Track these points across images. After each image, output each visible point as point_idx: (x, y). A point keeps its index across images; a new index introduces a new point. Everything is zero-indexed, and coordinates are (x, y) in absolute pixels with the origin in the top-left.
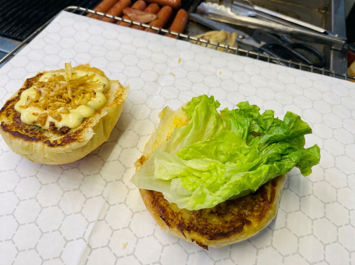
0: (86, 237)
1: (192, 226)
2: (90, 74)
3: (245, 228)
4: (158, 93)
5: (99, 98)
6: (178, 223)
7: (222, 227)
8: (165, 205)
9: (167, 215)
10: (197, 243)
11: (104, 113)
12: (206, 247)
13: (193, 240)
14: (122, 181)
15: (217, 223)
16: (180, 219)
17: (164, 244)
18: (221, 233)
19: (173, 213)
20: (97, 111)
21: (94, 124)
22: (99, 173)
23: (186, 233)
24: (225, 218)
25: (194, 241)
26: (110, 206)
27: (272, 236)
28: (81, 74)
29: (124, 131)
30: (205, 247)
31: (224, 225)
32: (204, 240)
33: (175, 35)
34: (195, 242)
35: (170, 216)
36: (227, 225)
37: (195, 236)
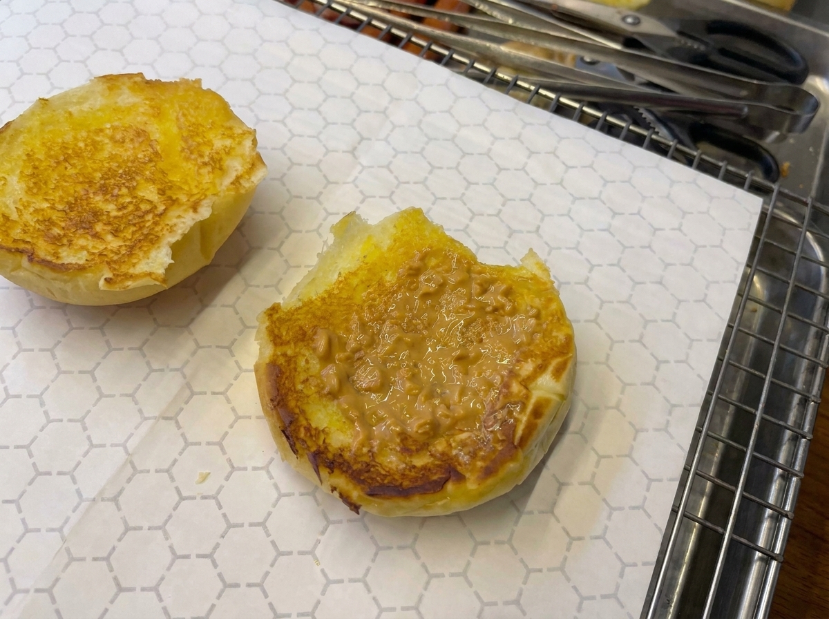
0: (131, 445)
1: (341, 461)
3: (450, 487)
4: (350, 179)
6: (314, 449)
7: (403, 475)
8: (297, 411)
9: (297, 431)
10: (341, 496)
12: (355, 508)
13: (334, 489)
14: (231, 351)
15: (393, 466)
16: (321, 442)
17: (283, 491)
18: (396, 486)
19: (308, 429)
22: (187, 326)
23: (324, 472)
24: (413, 460)
25: (335, 492)
26: (193, 394)
27: (516, 522)
29: (259, 248)
30: (353, 507)
31: (407, 472)
32: (355, 494)
33: (422, 47)
34: (336, 494)
35: (302, 434)
36: (413, 474)
37: (341, 481)
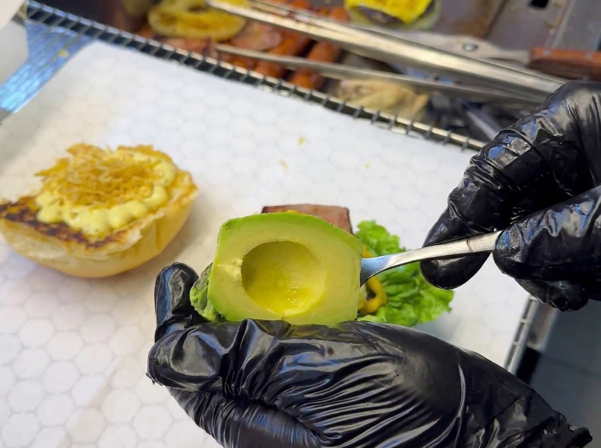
2: (154, 159)
5: (158, 195)
11: (160, 214)
20: (152, 210)
21: (143, 226)
28: (139, 158)
